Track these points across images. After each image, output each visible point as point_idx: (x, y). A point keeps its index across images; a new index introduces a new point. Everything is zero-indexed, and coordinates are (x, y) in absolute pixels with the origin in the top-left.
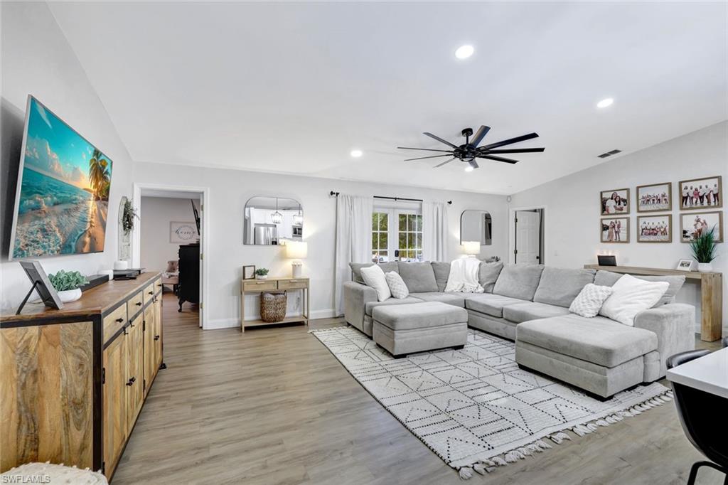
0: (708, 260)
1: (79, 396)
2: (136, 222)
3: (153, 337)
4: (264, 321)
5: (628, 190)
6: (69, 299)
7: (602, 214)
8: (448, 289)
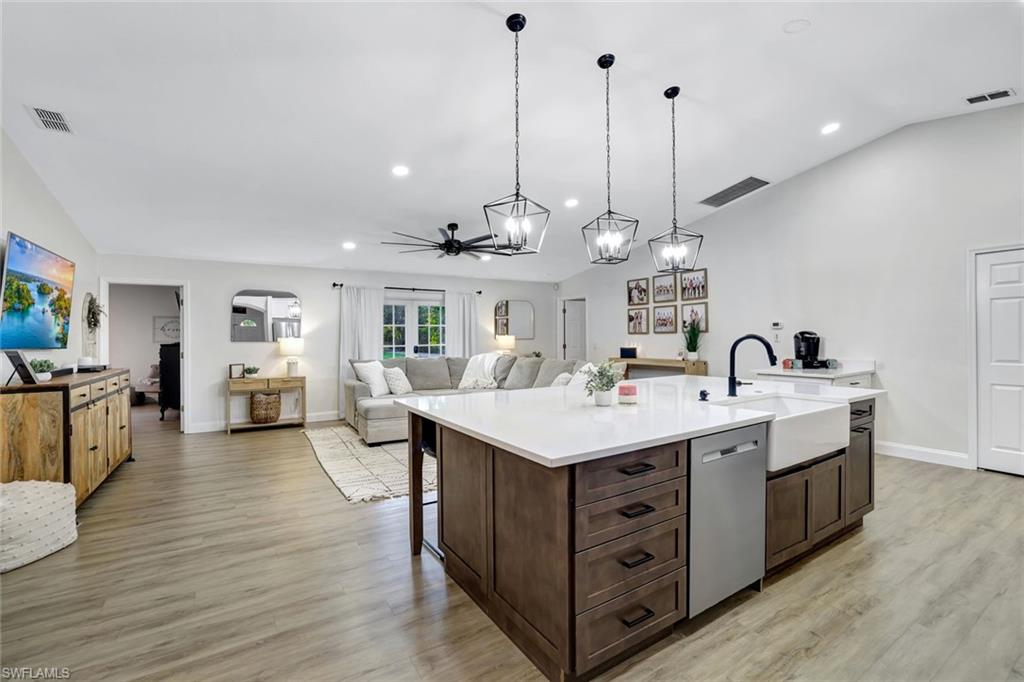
0: (695, 350)
1: (53, 442)
2: (103, 319)
3: (118, 426)
4: (255, 423)
5: (647, 280)
6: (43, 378)
7: (629, 305)
8: (461, 386)
